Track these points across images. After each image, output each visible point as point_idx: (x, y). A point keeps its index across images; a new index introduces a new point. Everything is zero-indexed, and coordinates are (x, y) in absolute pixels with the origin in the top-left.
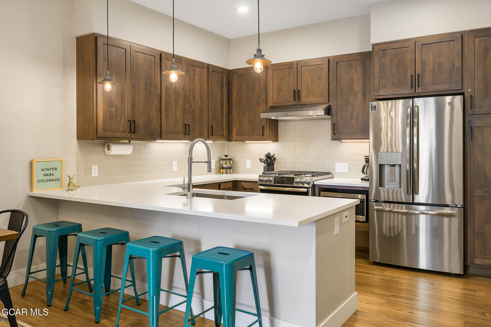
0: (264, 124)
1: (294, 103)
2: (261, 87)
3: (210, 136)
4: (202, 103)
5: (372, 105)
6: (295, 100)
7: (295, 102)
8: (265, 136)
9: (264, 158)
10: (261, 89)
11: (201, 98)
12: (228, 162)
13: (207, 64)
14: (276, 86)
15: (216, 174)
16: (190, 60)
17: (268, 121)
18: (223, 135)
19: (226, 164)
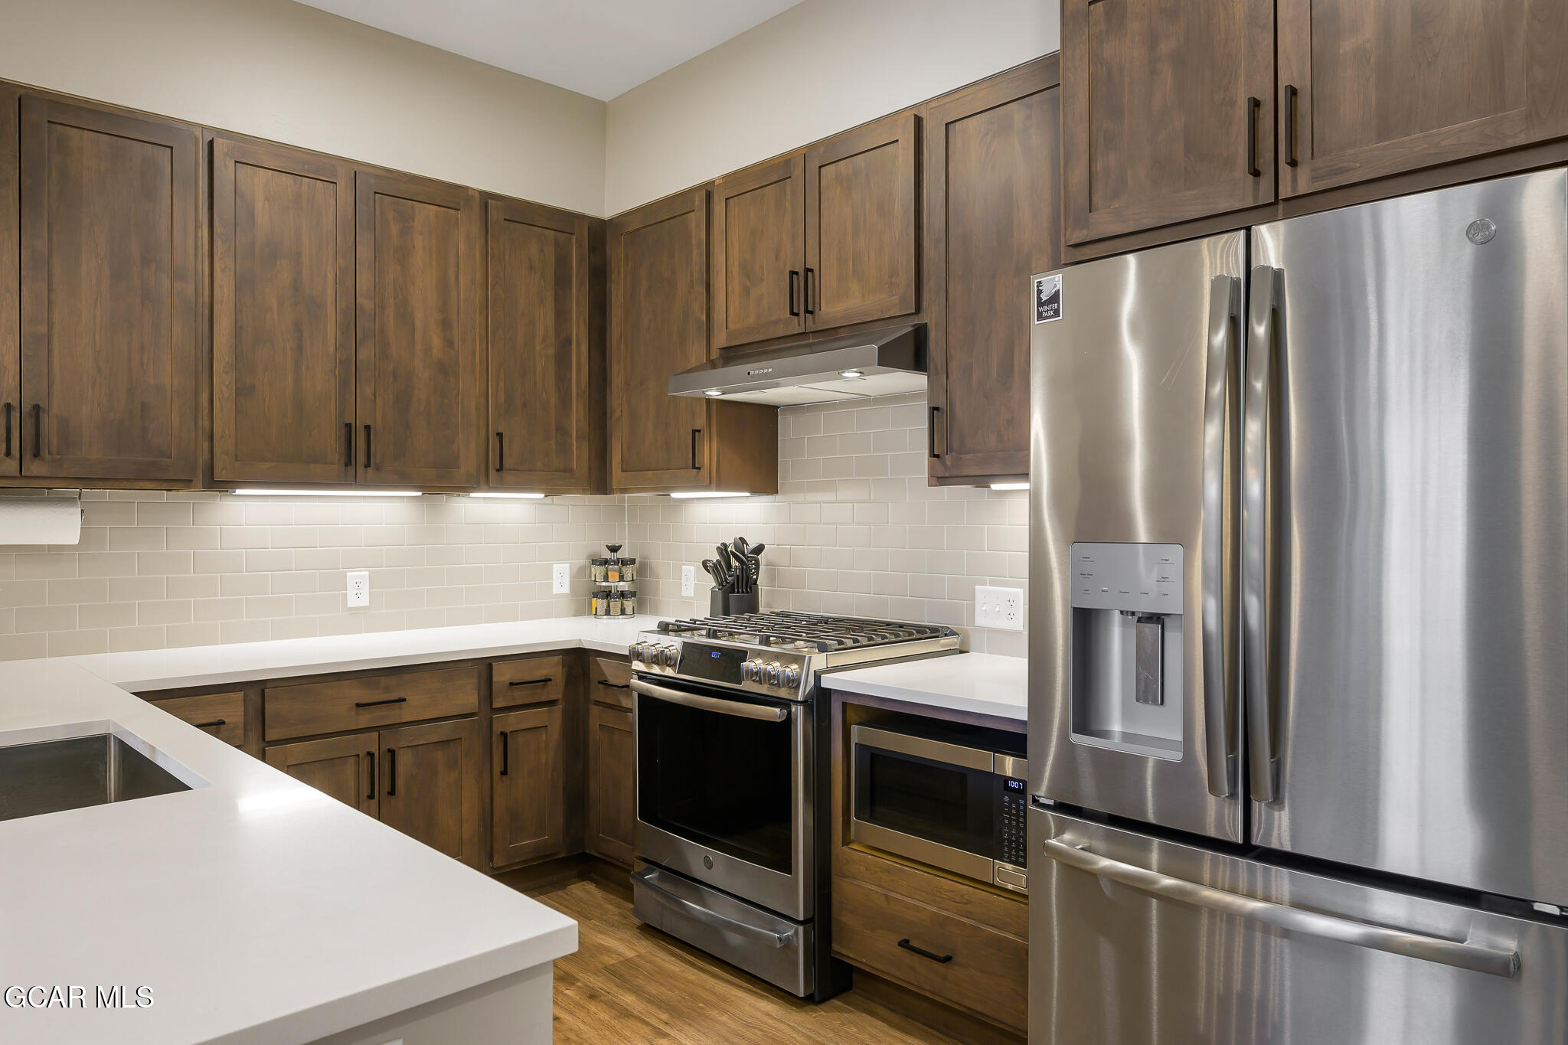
0: (701, 423)
1: (795, 326)
2: (692, 275)
3: (492, 474)
4: (449, 343)
5: (1040, 292)
6: (797, 315)
7: (799, 325)
8: (705, 471)
9: (715, 557)
10: (692, 281)
11: (445, 325)
12: (612, 570)
13: (482, 193)
14: (736, 264)
15: (576, 615)
16: (384, 174)
17: (714, 407)
18: (568, 470)
19: (606, 579)
